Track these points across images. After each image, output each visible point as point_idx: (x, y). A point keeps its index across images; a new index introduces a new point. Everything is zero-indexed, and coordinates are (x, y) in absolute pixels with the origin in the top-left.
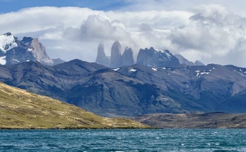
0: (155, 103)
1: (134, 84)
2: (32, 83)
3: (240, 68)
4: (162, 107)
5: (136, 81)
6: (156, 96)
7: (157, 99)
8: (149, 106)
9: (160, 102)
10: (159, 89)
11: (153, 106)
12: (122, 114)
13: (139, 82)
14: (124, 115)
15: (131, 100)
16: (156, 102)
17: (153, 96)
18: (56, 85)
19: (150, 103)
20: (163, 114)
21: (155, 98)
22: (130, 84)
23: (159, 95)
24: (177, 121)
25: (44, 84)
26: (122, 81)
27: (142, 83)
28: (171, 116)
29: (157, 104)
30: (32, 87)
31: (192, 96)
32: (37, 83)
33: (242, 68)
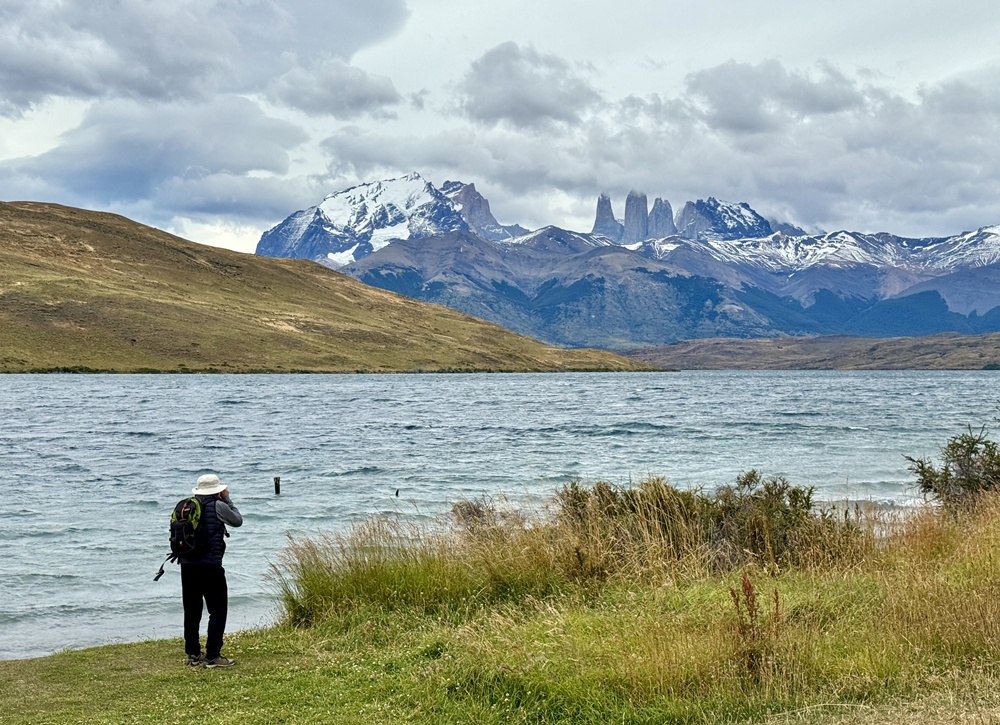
0: (712, 315)
1: (670, 276)
2: (457, 276)
3: (904, 239)
4: (728, 323)
5: (673, 272)
6: (717, 301)
7: (718, 309)
8: (700, 322)
9: (724, 315)
10: (721, 287)
11: (708, 322)
12: (642, 340)
13: (680, 274)
14: (647, 341)
15: (662, 310)
16: (716, 314)
17: (708, 303)
18: (507, 280)
19: (702, 316)
20: (722, 340)
21: (714, 307)
22: (660, 276)
23: (722, 300)
24: (753, 354)
25: (483, 279)
26: (644, 270)
27: (687, 274)
28: (740, 343)
29: (717, 318)
30: (457, 284)
31: (795, 301)
32: (468, 276)
33: (909, 241)
